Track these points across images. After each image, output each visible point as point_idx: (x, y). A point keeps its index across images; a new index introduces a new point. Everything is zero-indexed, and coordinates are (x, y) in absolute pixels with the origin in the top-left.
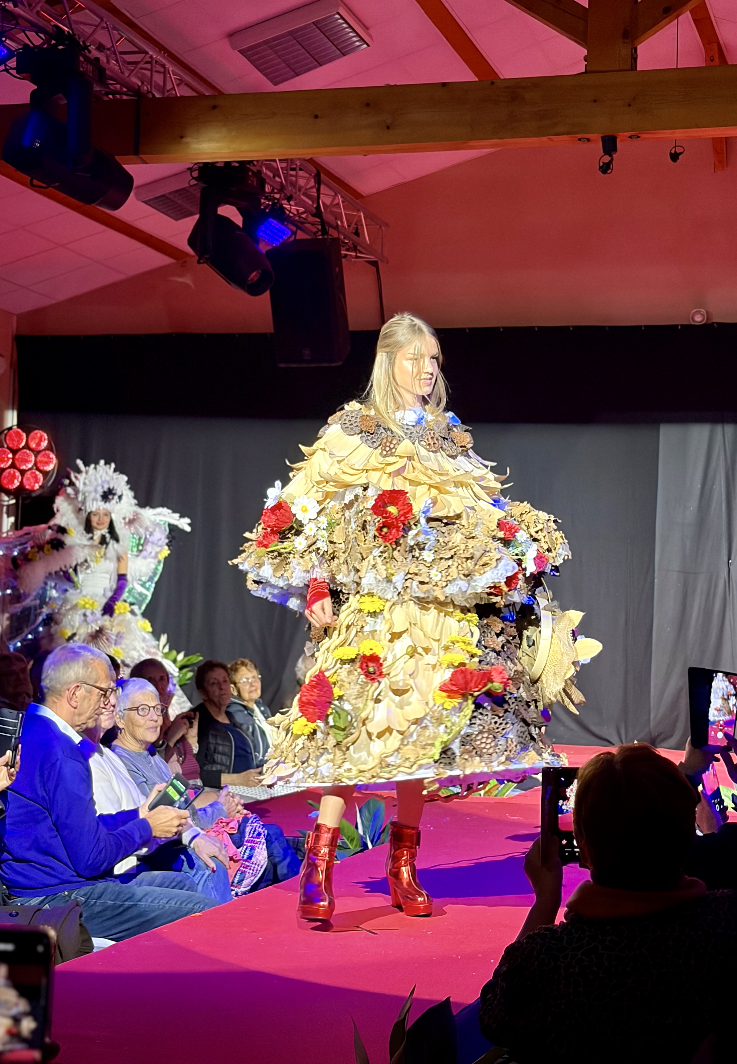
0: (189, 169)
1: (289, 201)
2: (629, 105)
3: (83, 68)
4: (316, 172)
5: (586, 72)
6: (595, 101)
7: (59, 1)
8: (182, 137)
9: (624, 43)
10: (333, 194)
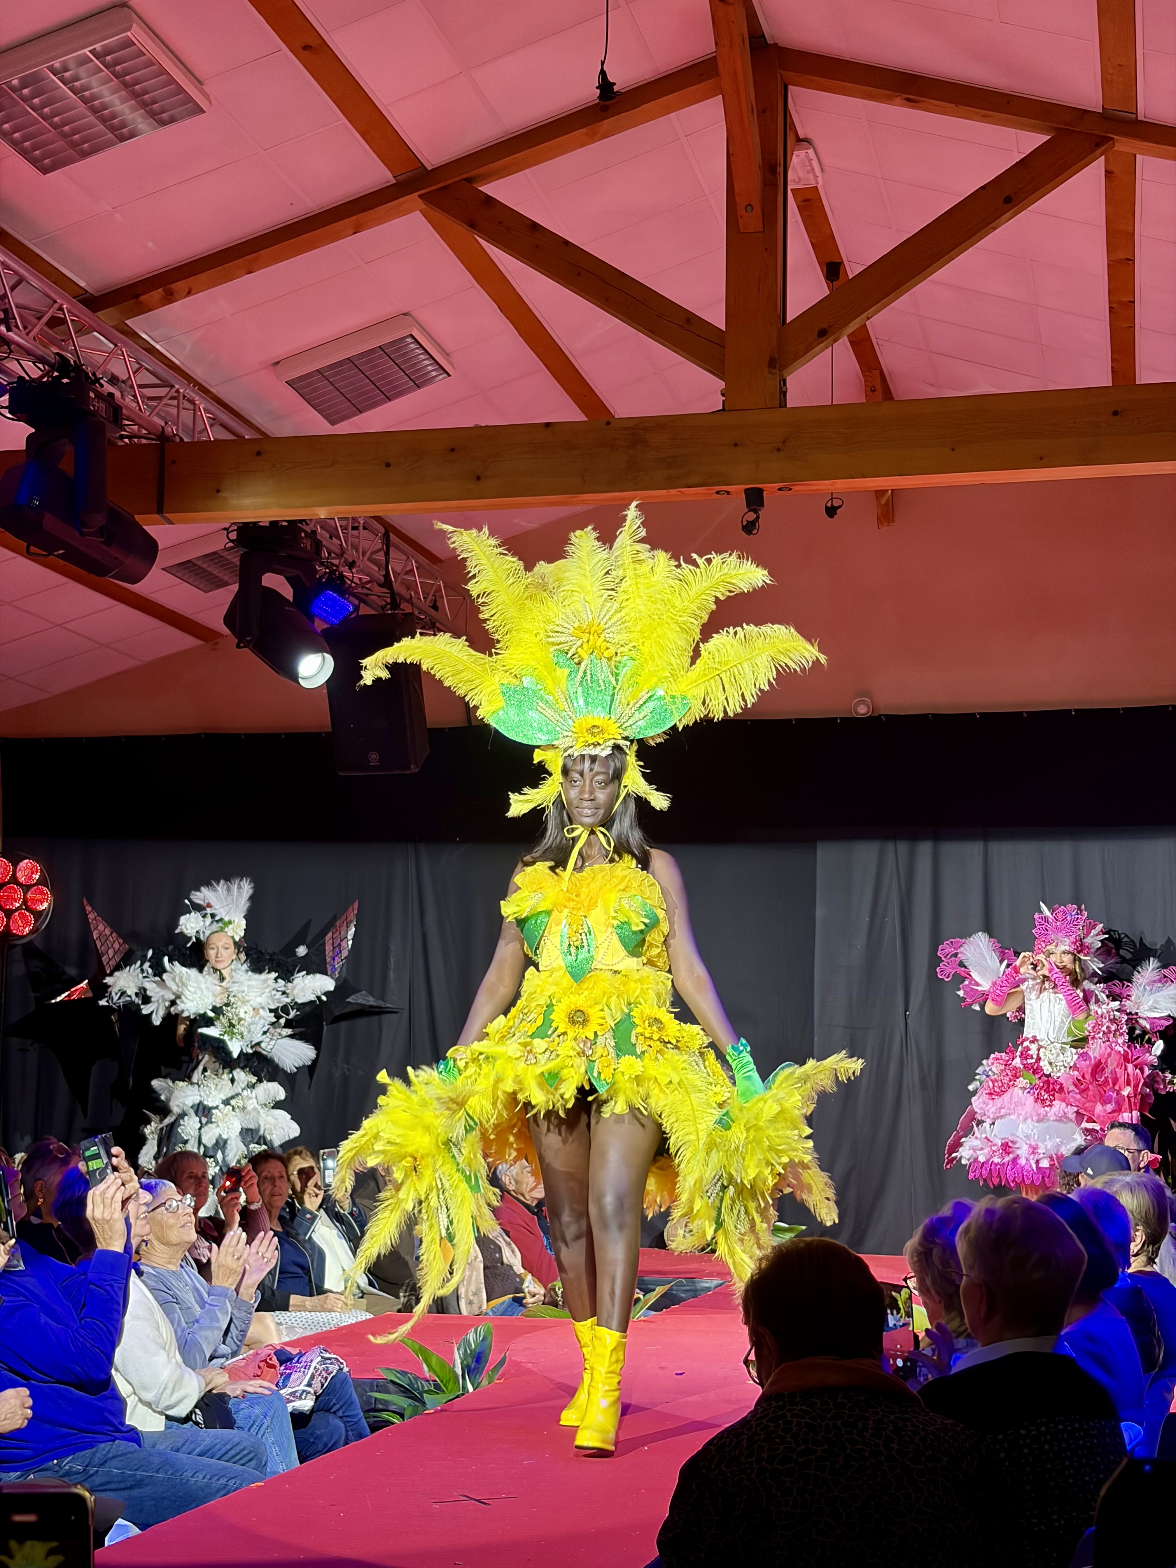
0: (225, 529)
1: (350, 568)
2: (779, 450)
3: (94, 406)
4: (383, 531)
5: (723, 410)
6: (736, 445)
7: (63, 321)
8: (218, 491)
9: (770, 373)
10: (405, 558)
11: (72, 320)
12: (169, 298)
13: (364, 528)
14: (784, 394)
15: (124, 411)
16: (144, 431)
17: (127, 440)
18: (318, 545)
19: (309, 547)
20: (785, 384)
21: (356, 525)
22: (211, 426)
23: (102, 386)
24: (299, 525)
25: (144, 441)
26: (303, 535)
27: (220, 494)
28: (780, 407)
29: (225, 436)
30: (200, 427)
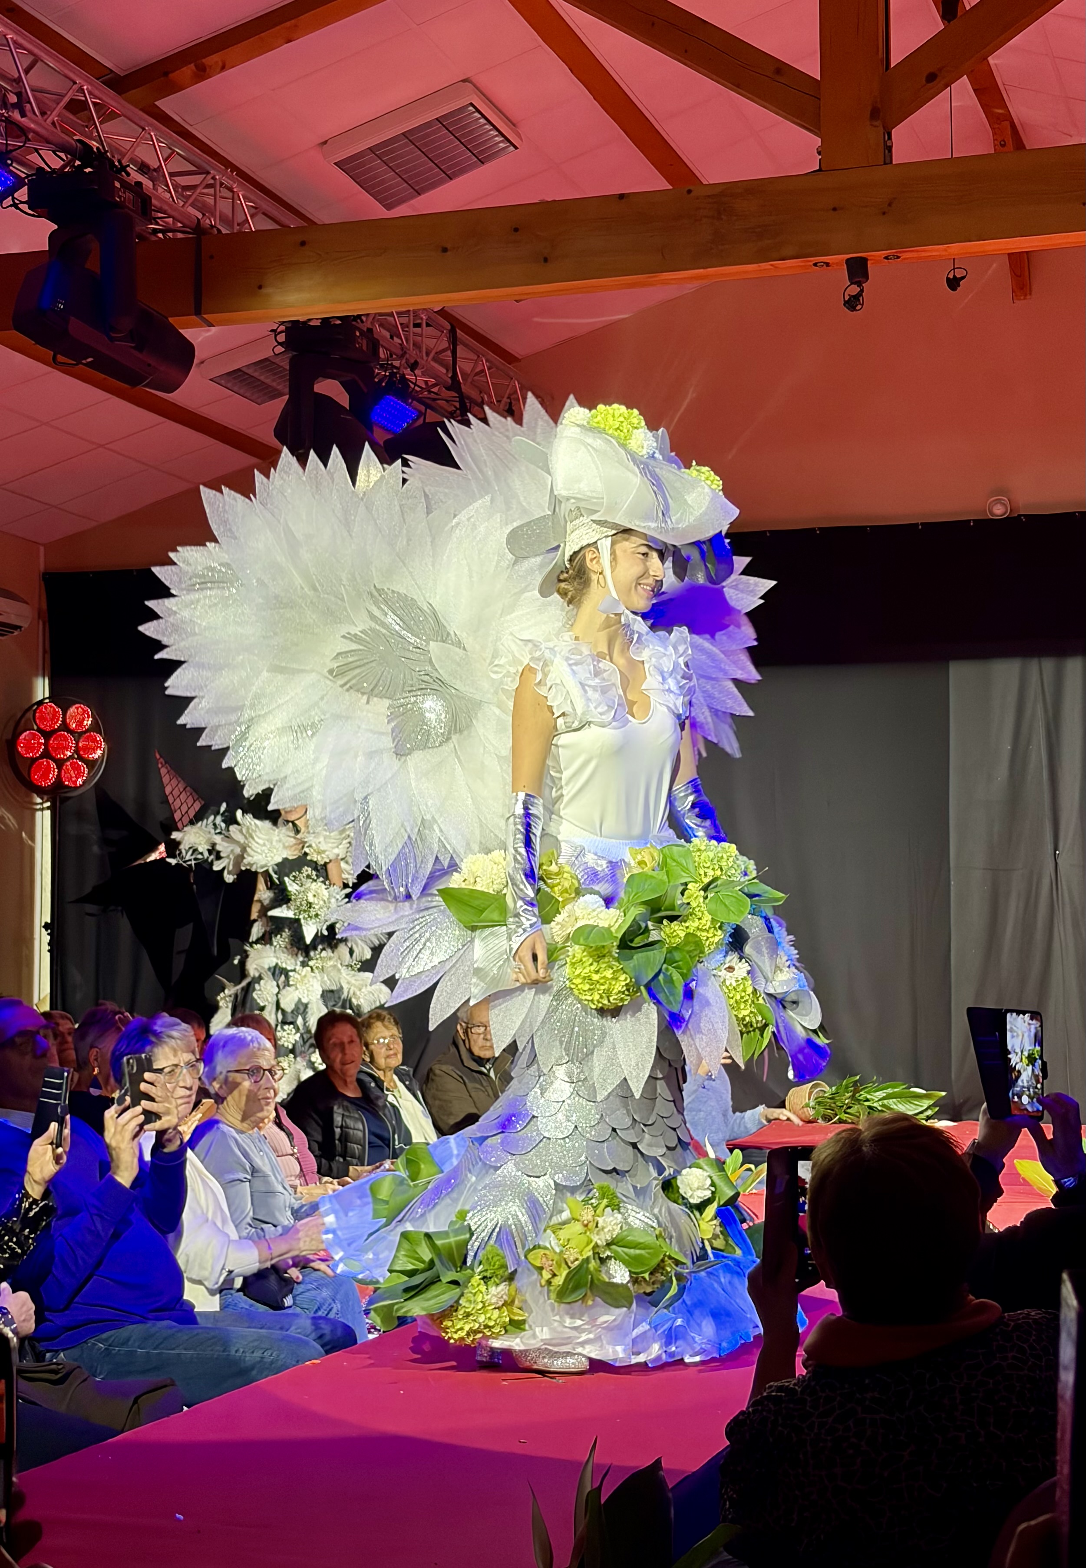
0: (272, 331)
1: (412, 370)
2: (884, 213)
3: (120, 197)
4: (449, 327)
5: (820, 170)
6: (835, 209)
7: (84, 105)
8: (260, 287)
9: (873, 126)
10: (476, 358)
11: (95, 104)
12: (202, 74)
13: (428, 325)
14: (890, 149)
15: (154, 202)
16: (179, 225)
17: (160, 235)
18: (375, 344)
19: (365, 348)
20: (890, 138)
21: (419, 321)
22: (252, 217)
23: (128, 174)
24: (354, 323)
25: (180, 235)
26: (358, 334)
27: (264, 291)
28: (885, 164)
29: (269, 225)
30: (240, 218)
